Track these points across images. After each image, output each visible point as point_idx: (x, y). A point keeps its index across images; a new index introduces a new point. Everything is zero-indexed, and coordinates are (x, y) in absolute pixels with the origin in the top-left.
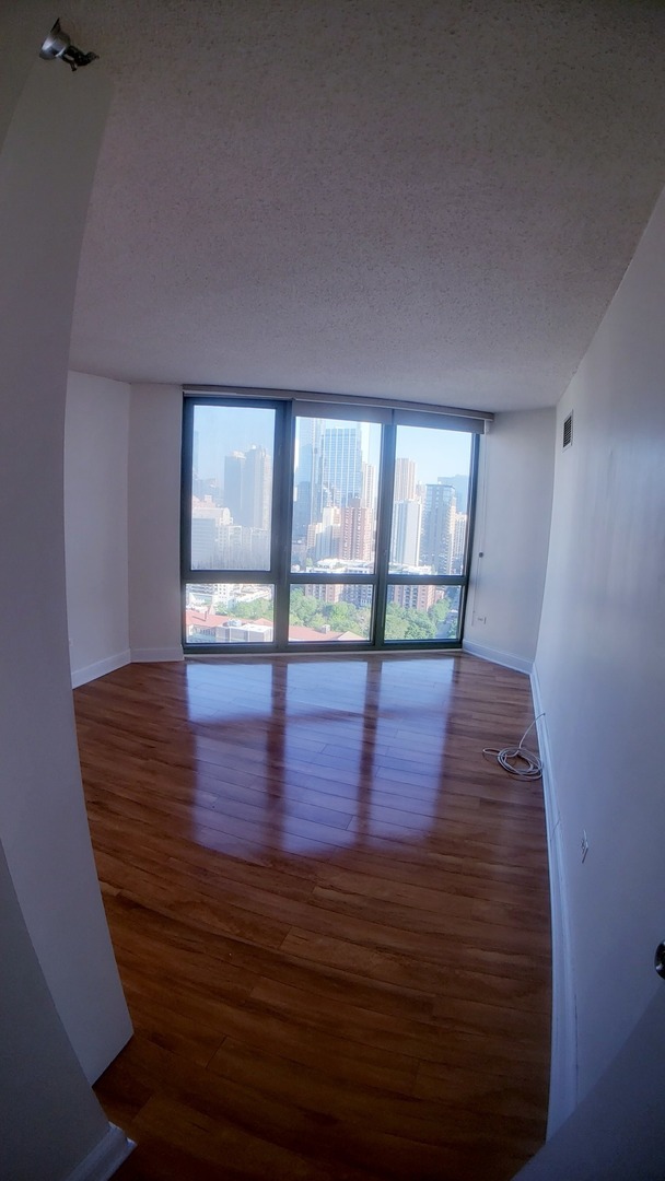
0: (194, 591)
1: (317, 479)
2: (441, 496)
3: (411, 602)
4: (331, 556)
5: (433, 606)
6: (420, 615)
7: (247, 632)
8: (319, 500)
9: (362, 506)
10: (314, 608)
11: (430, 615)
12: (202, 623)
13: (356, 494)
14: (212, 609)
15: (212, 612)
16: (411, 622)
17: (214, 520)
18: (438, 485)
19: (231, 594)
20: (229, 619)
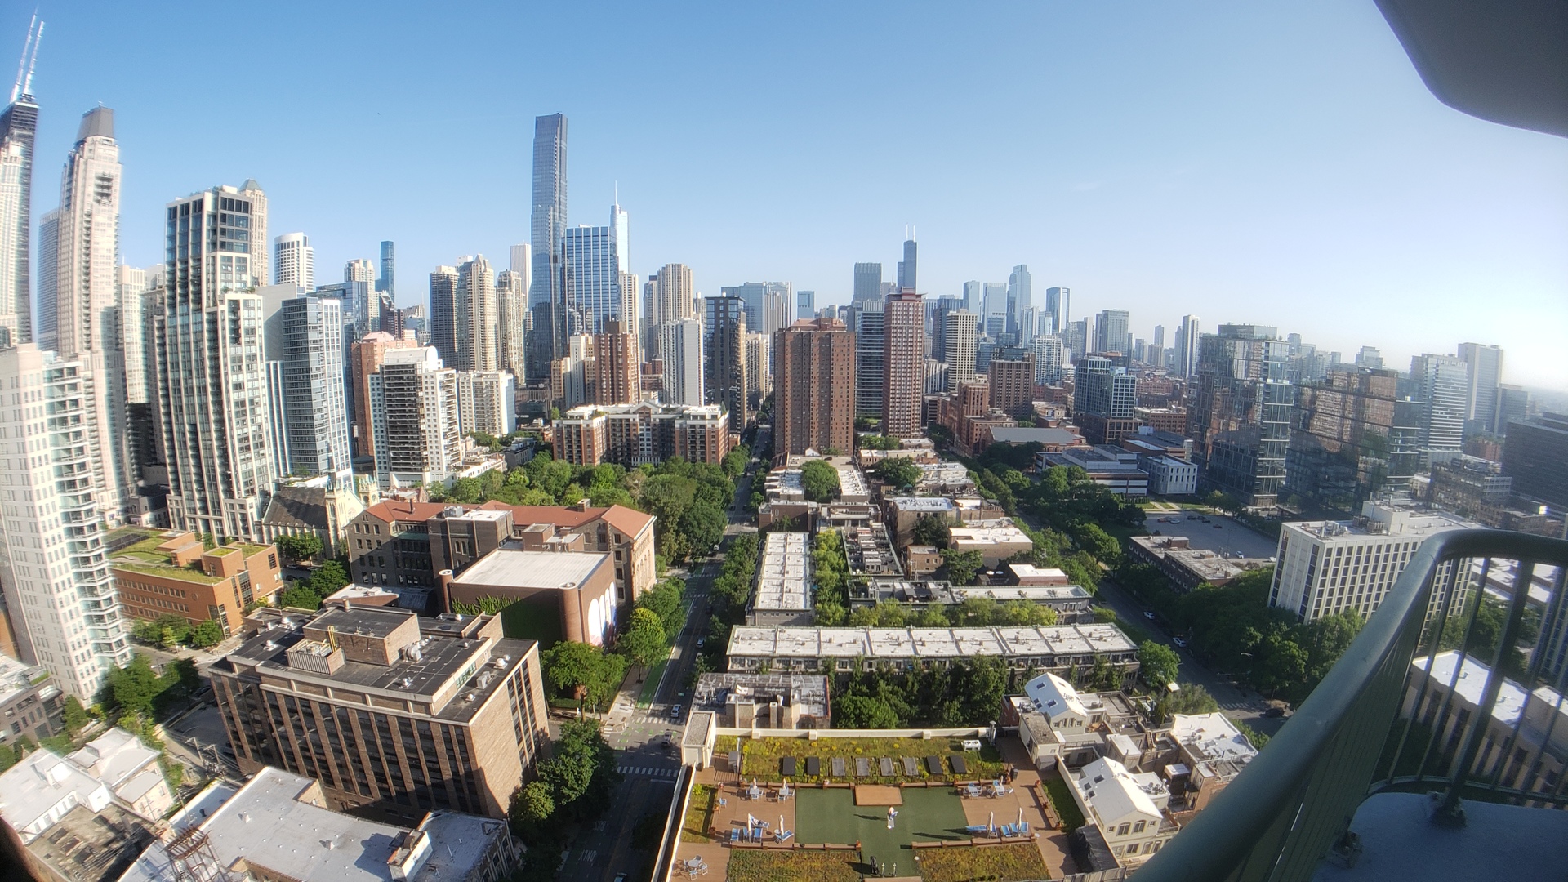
0: (396, 470)
1: (559, 297)
2: (726, 311)
3: (698, 453)
4: (585, 403)
5: (728, 456)
6: (711, 471)
7: (472, 522)
8: (563, 326)
9: (622, 332)
10: (568, 475)
11: (724, 469)
12: (407, 517)
13: (613, 316)
14: (423, 492)
15: (424, 498)
16: (700, 480)
17: (413, 366)
18: (722, 298)
19: (448, 468)
20: (446, 508)
